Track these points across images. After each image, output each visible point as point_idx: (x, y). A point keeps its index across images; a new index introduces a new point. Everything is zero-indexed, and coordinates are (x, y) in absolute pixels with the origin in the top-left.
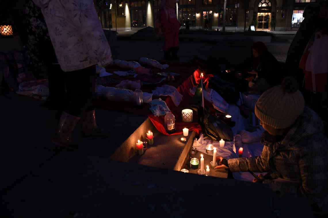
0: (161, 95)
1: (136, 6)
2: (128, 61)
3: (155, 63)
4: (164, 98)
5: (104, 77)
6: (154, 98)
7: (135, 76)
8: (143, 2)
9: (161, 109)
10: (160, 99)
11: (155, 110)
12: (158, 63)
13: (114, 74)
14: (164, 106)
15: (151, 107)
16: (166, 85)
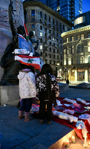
0: (82, 119)
1: (80, 71)
2: (71, 99)
3: (83, 102)
4: (83, 120)
5: (59, 106)
6: (79, 119)
7: (73, 107)
8: (84, 70)
9: (81, 126)
10: (82, 121)
11: (78, 126)
12: (85, 101)
13: (64, 105)
14: (83, 125)
15: (76, 124)
16: (86, 114)
